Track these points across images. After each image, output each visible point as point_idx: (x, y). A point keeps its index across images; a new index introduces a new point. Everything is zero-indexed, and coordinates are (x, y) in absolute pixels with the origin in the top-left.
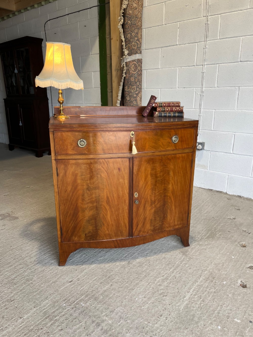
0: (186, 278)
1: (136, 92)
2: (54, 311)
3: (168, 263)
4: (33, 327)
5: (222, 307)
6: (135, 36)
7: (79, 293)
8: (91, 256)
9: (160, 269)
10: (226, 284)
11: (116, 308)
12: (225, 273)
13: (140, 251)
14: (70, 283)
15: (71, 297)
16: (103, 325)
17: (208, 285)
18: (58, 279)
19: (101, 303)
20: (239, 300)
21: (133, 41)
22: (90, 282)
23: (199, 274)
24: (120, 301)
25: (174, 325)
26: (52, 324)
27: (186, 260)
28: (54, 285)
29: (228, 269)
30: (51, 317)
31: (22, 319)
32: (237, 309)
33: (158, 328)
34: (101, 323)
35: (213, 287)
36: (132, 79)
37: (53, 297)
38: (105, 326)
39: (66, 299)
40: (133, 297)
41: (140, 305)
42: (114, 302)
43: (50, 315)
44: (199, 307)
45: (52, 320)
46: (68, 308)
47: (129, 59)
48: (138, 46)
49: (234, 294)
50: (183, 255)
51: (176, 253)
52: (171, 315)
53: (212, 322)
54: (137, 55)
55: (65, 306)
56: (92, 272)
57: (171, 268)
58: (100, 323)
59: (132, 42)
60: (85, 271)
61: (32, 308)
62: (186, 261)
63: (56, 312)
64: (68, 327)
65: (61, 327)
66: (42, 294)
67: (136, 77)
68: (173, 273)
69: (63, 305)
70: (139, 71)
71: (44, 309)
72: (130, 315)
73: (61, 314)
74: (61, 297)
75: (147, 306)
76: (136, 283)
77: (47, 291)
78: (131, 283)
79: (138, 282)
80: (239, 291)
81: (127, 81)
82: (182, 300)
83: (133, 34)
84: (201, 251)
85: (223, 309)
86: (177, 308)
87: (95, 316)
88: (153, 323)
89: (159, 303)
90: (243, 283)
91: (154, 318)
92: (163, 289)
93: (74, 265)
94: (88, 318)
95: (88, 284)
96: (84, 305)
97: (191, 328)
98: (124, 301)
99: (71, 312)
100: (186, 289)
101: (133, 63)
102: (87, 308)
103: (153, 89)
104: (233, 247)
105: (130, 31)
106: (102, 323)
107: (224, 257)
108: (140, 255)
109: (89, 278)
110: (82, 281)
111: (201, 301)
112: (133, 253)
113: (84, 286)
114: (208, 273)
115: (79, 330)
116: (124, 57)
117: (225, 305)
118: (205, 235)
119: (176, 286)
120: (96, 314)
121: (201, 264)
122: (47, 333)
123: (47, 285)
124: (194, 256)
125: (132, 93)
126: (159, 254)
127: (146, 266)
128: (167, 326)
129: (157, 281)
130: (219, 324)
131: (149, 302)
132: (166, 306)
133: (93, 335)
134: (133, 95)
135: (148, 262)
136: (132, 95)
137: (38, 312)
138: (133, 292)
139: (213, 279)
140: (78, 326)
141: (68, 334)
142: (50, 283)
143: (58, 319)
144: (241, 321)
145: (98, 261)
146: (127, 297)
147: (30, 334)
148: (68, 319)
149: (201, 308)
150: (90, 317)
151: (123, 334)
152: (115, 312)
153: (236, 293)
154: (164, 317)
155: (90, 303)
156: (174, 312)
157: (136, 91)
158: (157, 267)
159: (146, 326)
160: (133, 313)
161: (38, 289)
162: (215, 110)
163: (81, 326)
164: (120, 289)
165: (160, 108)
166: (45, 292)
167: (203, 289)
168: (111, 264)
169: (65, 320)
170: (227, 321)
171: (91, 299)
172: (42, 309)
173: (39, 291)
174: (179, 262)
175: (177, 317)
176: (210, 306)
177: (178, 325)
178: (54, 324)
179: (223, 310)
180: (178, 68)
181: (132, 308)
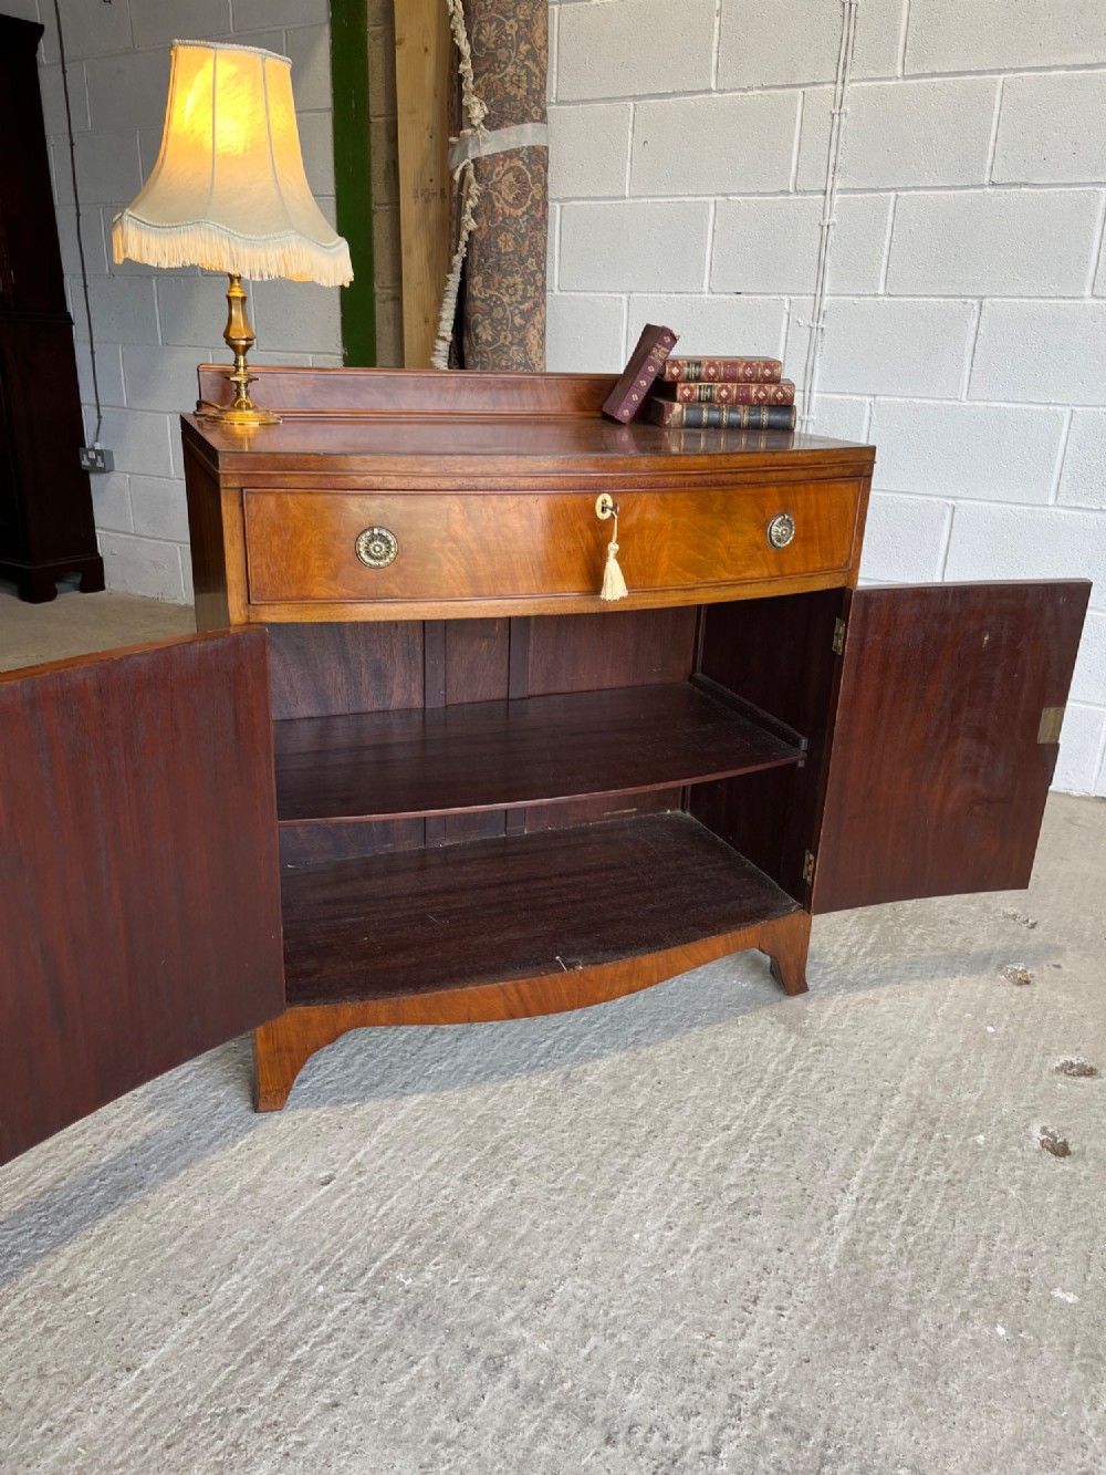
0: (823, 1129)
1: (521, 303)
2: (277, 1321)
3: (733, 1069)
4: (196, 1405)
5: (993, 1245)
6: (520, 38)
7: (375, 1228)
8: (393, 1059)
9: (706, 1096)
10: (986, 1142)
11: (555, 1284)
12: (975, 1099)
13: (605, 1024)
14: (327, 1187)
15: (342, 1251)
16: (517, 1362)
17: (917, 1152)
18: (264, 1172)
19: (487, 1266)
20: (1055, 1210)
21: (509, 58)
22: (417, 1178)
23: (873, 1111)
24: (566, 1250)
25: (816, 1336)
26: (282, 1385)
27: (805, 1054)
28: (252, 1201)
29: (984, 1080)
30: (272, 1349)
31: (137, 1373)
32: (1055, 1248)
33: (753, 1356)
34: (506, 1359)
35: (937, 1162)
36: (506, 243)
37: (260, 1259)
38: (528, 1369)
39: (322, 1264)
40: (617, 1229)
41: (655, 1262)
42: (542, 1258)
43: (263, 1342)
44: (900, 1252)
45: (278, 1364)
46: (342, 1301)
47: (488, 144)
48: (534, 87)
49: (1026, 1186)
50: (789, 1031)
51: (760, 1026)
52: (793, 1296)
53: (965, 1310)
54: (529, 127)
55: (326, 1296)
56: (414, 1130)
57: (750, 1093)
58: (500, 1356)
59: (505, 63)
60: (380, 1128)
61: (170, 1318)
62: (807, 1057)
63: (289, 1327)
64: (360, 1390)
65: (328, 1391)
66: (207, 1248)
67: (523, 231)
68: (763, 1111)
69: (314, 1290)
70: (535, 203)
71: (230, 1319)
72: (624, 1311)
73: (316, 1333)
74: (295, 1253)
75: (685, 1264)
76: (617, 1167)
77: (225, 1233)
78: (594, 1167)
79: (626, 1160)
80: (1046, 1171)
81: (481, 249)
82: (827, 1224)
83: (512, 27)
84: (857, 1012)
85: (998, 1252)
86: (811, 1261)
87: (471, 1328)
88: (730, 1335)
89: (735, 1248)
90: (1052, 1135)
91: (727, 1315)
92: (736, 1185)
93: (324, 1102)
94: (443, 1337)
95: (408, 1185)
96: (410, 1280)
97: (890, 1341)
98: (585, 1248)
99: (359, 1318)
100: (833, 1175)
101: (507, 166)
102: (428, 1294)
103: (592, 294)
104: (981, 987)
105: (498, 8)
106: (511, 1357)
107: (955, 1032)
108: (609, 1040)
109: (406, 1158)
110: (377, 1176)
111: (903, 1223)
112: (574, 1034)
113: (395, 1198)
114: (906, 1102)
115: (414, 1400)
116: (468, 131)
117: (1002, 1235)
118: (861, 943)
119: (788, 1166)
120: (474, 1317)
121: (869, 1066)
122: (269, 1426)
123: (218, 1206)
124: (834, 1032)
125: (505, 310)
126: (686, 1033)
127: (646, 1090)
128: (791, 1342)
129: (704, 1151)
130: (996, 1317)
131: (693, 1247)
132: (765, 1257)
133: (483, 1415)
134: (507, 319)
135: (649, 1069)
136: (503, 318)
137: (204, 1335)
138: (615, 1208)
139: (930, 1129)
140: (405, 1379)
141: (367, 1420)
142: (228, 1194)
143: (306, 1355)
144: (1080, 1296)
145: (429, 1077)
146: (592, 1233)
147: (189, 1441)
148: (353, 1354)
149: (910, 1252)
150: (450, 1333)
151: (613, 1397)
152: (555, 1300)
153: (1034, 1179)
154: (769, 1308)
155: (435, 1273)
156: (805, 1280)
157: (525, 298)
158: (693, 1092)
159: (704, 1351)
160: (635, 1300)
161: (180, 1224)
162: (875, 396)
163: (421, 1378)
164: (552, 1198)
165: (692, 385)
166: (218, 1238)
167: (901, 1172)
168: (489, 1089)
169: (338, 1358)
170: (1027, 1301)
171: (436, 1254)
172: (223, 1317)
173: (188, 1233)
174: (778, 1064)
175: (822, 1303)
176: (945, 1245)
177: (833, 1333)
178: (293, 1383)
179: (999, 1257)
180: (712, 199)
181: (626, 1276)
